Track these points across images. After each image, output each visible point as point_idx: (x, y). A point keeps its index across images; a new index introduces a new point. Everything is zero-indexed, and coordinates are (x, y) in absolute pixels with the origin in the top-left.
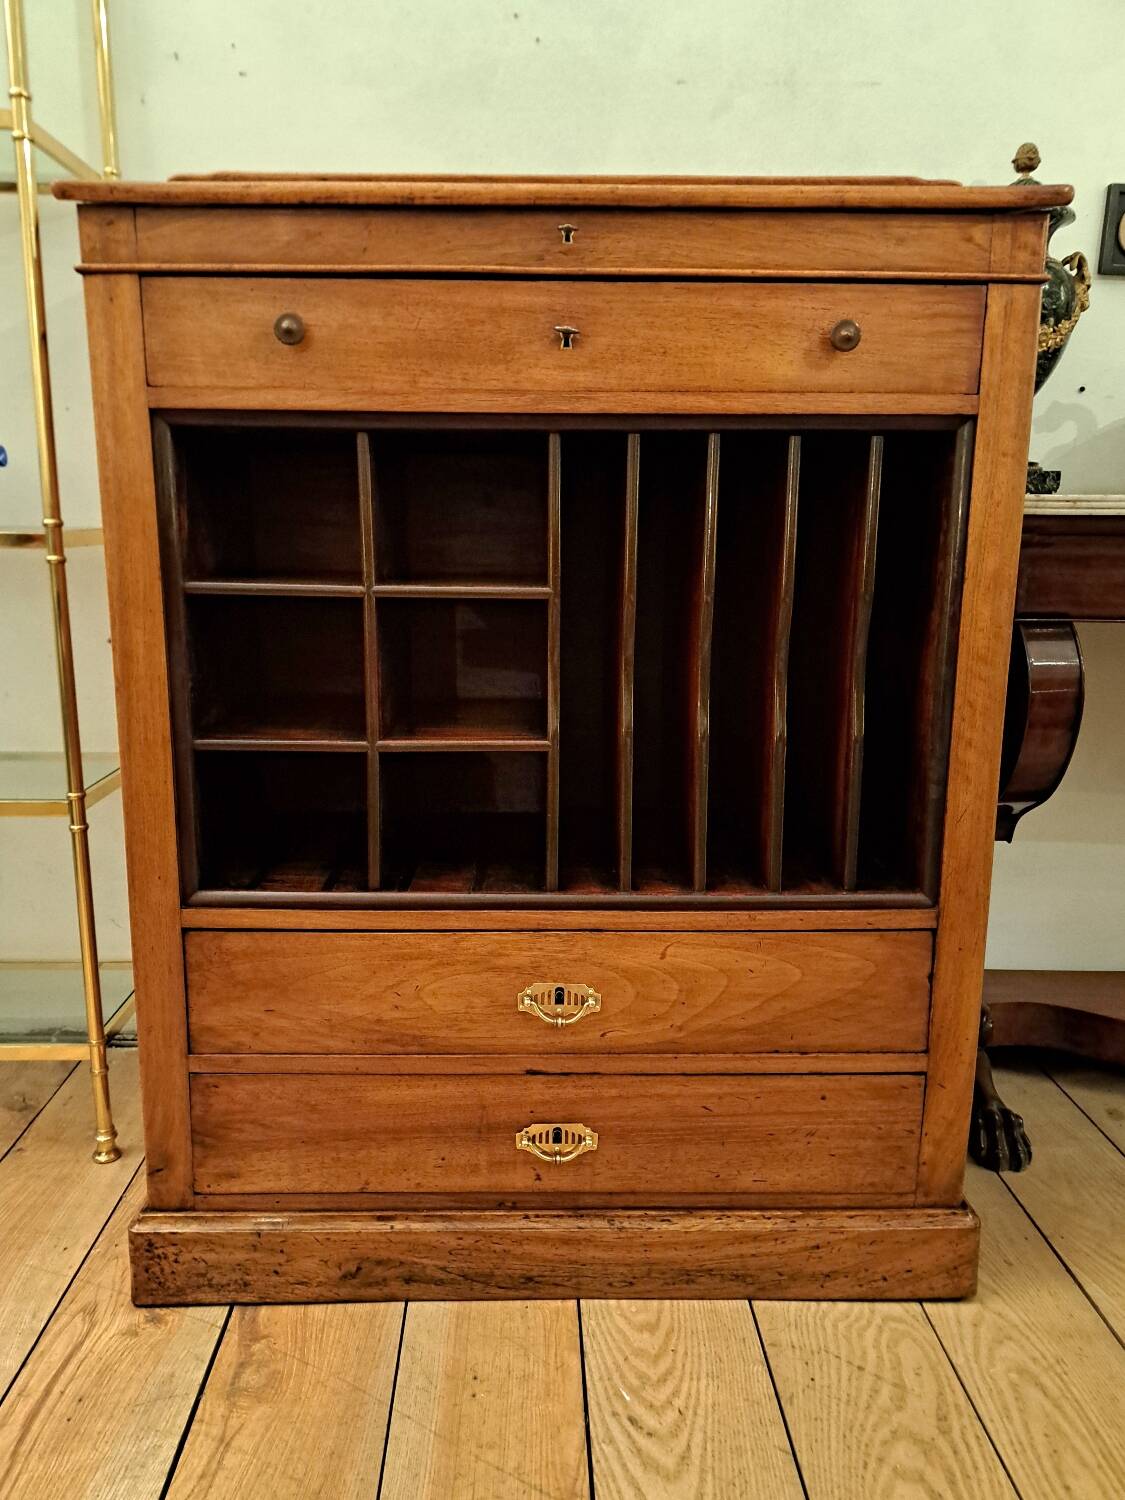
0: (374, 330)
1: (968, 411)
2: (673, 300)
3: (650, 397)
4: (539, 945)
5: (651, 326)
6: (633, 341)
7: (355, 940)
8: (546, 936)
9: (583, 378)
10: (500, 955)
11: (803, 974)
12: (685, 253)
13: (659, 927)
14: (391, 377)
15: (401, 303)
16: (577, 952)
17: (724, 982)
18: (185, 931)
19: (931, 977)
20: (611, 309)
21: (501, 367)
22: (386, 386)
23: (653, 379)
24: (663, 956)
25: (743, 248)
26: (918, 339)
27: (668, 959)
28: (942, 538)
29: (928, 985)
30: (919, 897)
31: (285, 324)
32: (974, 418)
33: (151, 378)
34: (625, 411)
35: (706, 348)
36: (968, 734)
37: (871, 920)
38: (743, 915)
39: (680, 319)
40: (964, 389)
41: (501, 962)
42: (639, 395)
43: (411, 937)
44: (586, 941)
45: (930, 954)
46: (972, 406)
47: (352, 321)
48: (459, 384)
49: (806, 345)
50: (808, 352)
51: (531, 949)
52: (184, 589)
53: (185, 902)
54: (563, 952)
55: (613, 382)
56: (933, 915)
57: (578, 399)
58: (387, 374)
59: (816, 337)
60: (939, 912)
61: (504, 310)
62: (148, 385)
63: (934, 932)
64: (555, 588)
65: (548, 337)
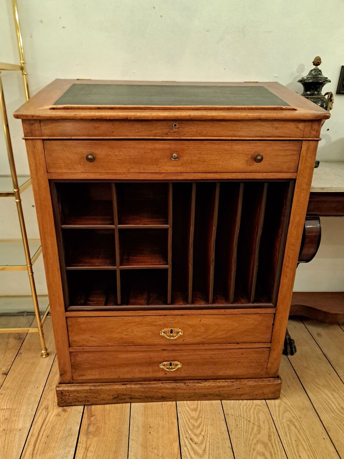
0: (116, 156)
1: (294, 177)
2: (207, 146)
3: (200, 174)
4: (166, 319)
5: (200, 153)
6: (195, 158)
7: (114, 319)
8: (168, 317)
9: (180, 169)
10: (155, 322)
11: (238, 325)
12: (211, 132)
13: (199, 314)
14: (122, 169)
15: (124, 148)
16: (176, 320)
17: (217, 327)
18: (66, 318)
19: (273, 325)
20: (188, 149)
21: (155, 166)
22: (121, 171)
23: (201, 169)
24: (200, 321)
25: (229, 131)
26: (280, 157)
27: (201, 322)
28: (283, 210)
29: (272, 326)
30: (271, 304)
31: (90, 157)
32: (295, 180)
33: (48, 170)
34: (192, 178)
35: (216, 160)
36: (287, 264)
37: (257, 311)
38: (223, 311)
39: (209, 152)
40: (293, 171)
41: (156, 323)
42: (196, 174)
43: (130, 318)
44: (179, 319)
45: (273, 319)
46: (295, 176)
47: (109, 153)
48: (142, 171)
49: (246, 159)
50: (247, 161)
51: (164, 320)
52: (61, 227)
53: (66, 310)
54: (172, 321)
55: (188, 170)
56: (275, 310)
57: (178, 175)
58: (120, 168)
59: (250, 156)
60: (276, 309)
61: (156, 149)
62: (48, 172)
63: (275, 314)
64: (170, 226)
65: (169, 157)
